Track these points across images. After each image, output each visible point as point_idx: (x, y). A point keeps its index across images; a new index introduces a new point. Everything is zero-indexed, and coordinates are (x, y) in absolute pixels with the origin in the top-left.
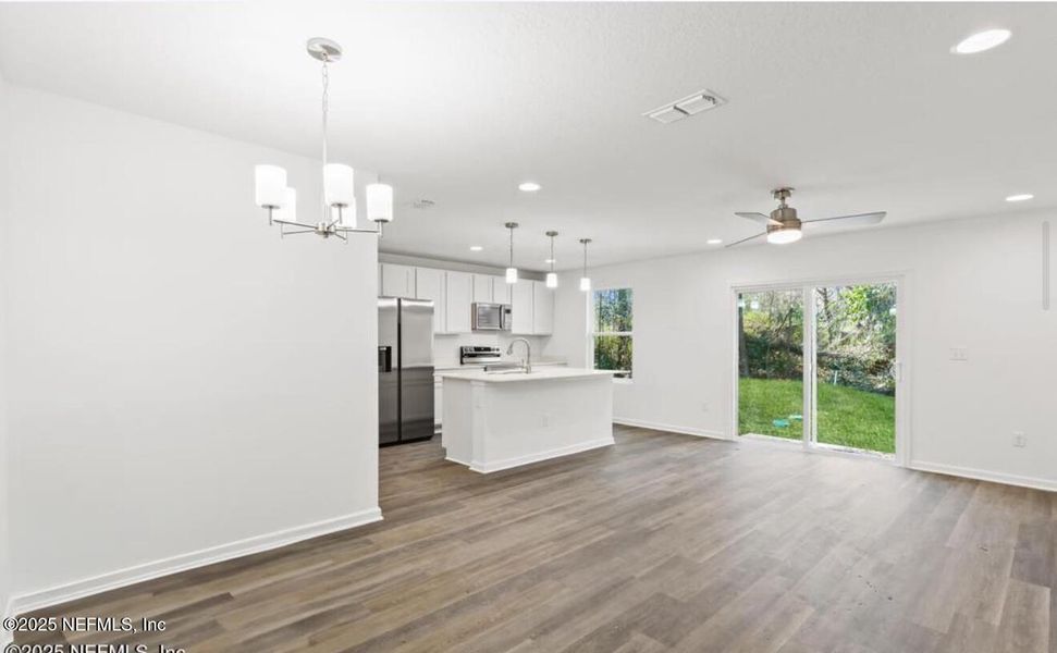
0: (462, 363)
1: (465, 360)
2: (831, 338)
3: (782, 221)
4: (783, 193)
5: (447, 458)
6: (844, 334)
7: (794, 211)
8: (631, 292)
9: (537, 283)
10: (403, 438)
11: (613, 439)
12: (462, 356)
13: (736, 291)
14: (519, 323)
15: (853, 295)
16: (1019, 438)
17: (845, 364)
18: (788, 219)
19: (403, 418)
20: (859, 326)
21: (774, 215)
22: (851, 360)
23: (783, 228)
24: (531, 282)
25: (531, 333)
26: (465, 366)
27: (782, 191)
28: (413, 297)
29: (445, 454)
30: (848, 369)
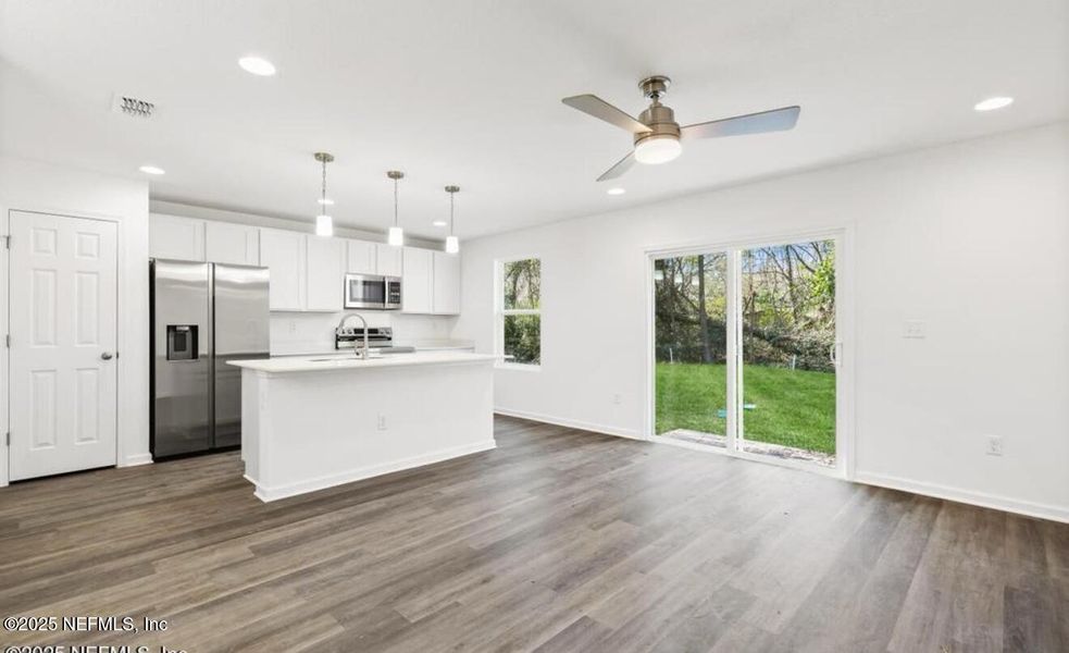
0: (337, 348)
1: (341, 344)
2: (796, 323)
3: (651, 125)
4: (654, 85)
5: (245, 476)
6: (807, 319)
7: (670, 112)
8: (538, 262)
9: (437, 252)
10: (218, 446)
11: (494, 441)
12: (338, 339)
13: (650, 256)
14: (411, 299)
15: (816, 277)
16: (994, 443)
17: (809, 349)
18: (661, 123)
19: (218, 420)
20: (822, 309)
21: (643, 118)
22: (815, 344)
23: (654, 135)
24: (430, 252)
25: (431, 312)
26: (339, 351)
27: (654, 81)
28: (257, 264)
29: (243, 471)
30: (810, 354)
